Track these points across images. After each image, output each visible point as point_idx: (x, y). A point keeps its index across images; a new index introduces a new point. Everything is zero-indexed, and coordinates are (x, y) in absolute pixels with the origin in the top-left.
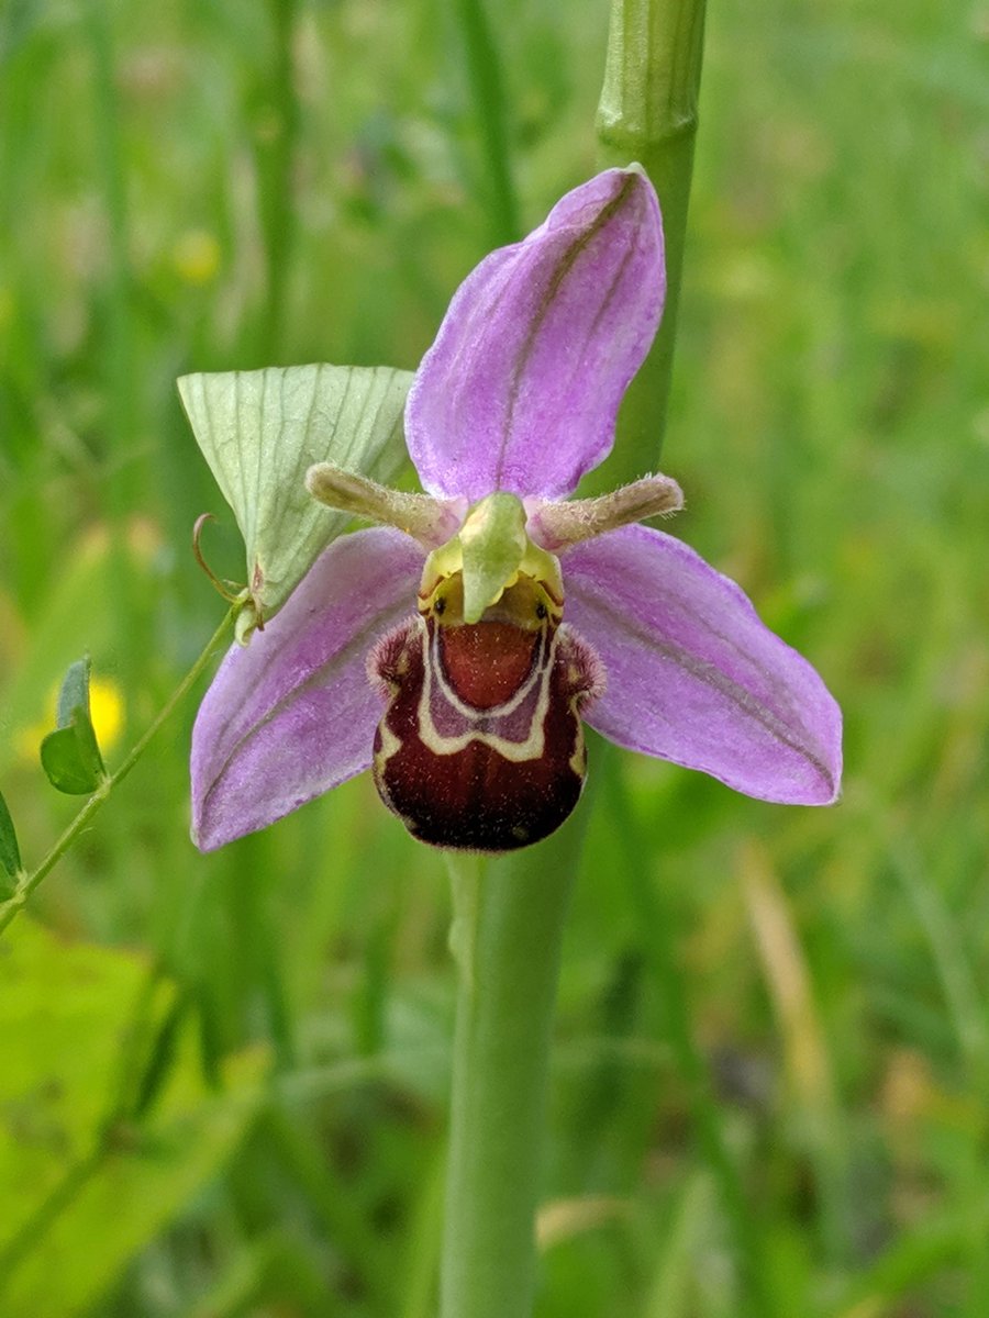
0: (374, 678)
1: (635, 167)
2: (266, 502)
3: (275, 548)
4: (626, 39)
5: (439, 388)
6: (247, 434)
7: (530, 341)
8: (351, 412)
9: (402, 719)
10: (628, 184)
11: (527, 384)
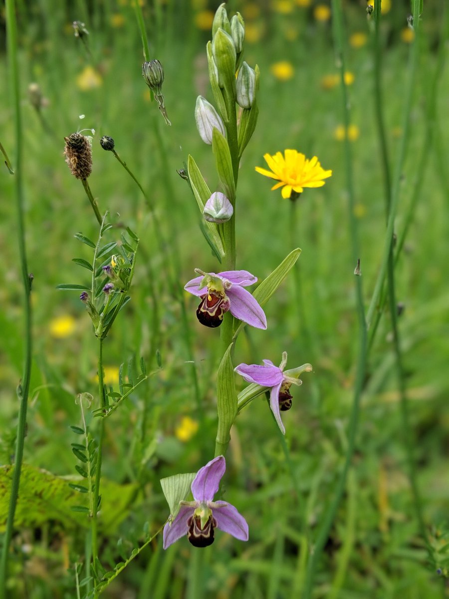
0: (187, 526)
1: (222, 456)
2: (173, 505)
3: (174, 511)
4: (221, 429)
5: (196, 483)
6: (170, 492)
7: (207, 474)
8: (184, 487)
9: (191, 531)
10: (221, 458)
11: (207, 479)
